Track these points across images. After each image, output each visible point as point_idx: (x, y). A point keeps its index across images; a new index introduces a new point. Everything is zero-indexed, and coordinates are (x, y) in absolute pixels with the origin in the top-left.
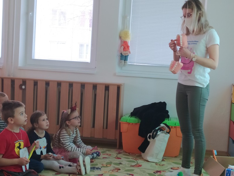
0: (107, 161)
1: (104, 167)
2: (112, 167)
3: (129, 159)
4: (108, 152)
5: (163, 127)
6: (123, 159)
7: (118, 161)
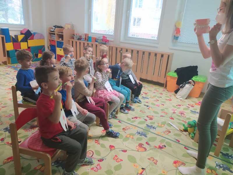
0: (154, 94)
1: (151, 98)
2: (155, 99)
3: (167, 95)
4: (158, 90)
5: (191, 82)
6: (164, 95)
7: (160, 95)
